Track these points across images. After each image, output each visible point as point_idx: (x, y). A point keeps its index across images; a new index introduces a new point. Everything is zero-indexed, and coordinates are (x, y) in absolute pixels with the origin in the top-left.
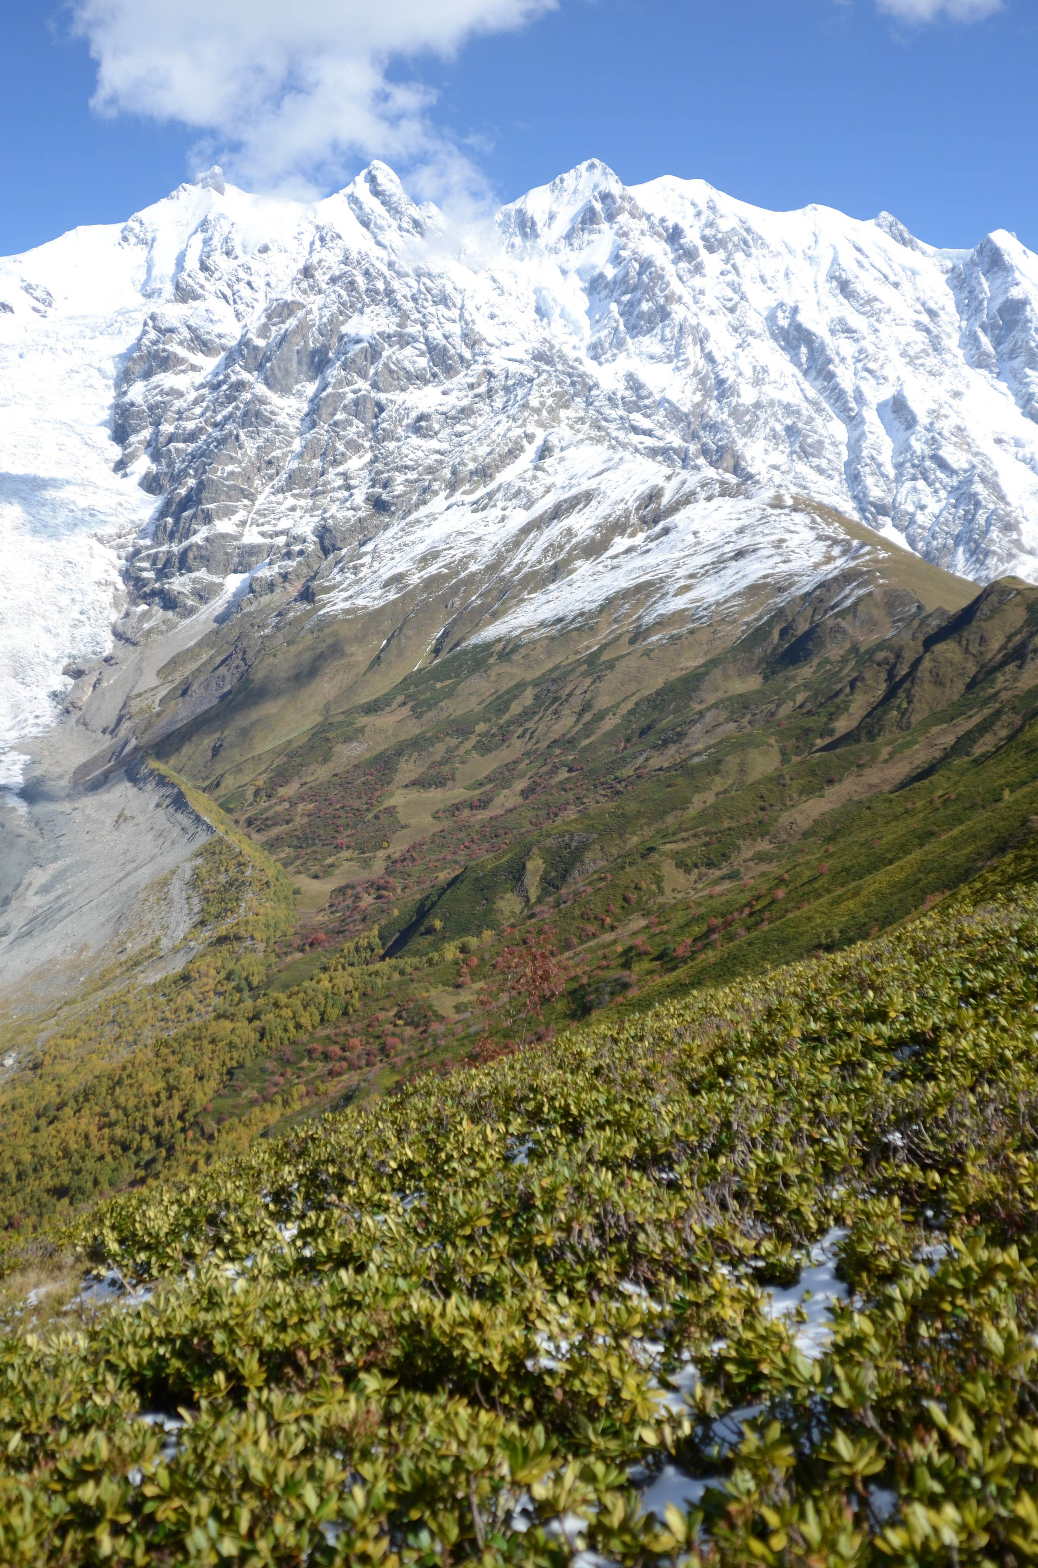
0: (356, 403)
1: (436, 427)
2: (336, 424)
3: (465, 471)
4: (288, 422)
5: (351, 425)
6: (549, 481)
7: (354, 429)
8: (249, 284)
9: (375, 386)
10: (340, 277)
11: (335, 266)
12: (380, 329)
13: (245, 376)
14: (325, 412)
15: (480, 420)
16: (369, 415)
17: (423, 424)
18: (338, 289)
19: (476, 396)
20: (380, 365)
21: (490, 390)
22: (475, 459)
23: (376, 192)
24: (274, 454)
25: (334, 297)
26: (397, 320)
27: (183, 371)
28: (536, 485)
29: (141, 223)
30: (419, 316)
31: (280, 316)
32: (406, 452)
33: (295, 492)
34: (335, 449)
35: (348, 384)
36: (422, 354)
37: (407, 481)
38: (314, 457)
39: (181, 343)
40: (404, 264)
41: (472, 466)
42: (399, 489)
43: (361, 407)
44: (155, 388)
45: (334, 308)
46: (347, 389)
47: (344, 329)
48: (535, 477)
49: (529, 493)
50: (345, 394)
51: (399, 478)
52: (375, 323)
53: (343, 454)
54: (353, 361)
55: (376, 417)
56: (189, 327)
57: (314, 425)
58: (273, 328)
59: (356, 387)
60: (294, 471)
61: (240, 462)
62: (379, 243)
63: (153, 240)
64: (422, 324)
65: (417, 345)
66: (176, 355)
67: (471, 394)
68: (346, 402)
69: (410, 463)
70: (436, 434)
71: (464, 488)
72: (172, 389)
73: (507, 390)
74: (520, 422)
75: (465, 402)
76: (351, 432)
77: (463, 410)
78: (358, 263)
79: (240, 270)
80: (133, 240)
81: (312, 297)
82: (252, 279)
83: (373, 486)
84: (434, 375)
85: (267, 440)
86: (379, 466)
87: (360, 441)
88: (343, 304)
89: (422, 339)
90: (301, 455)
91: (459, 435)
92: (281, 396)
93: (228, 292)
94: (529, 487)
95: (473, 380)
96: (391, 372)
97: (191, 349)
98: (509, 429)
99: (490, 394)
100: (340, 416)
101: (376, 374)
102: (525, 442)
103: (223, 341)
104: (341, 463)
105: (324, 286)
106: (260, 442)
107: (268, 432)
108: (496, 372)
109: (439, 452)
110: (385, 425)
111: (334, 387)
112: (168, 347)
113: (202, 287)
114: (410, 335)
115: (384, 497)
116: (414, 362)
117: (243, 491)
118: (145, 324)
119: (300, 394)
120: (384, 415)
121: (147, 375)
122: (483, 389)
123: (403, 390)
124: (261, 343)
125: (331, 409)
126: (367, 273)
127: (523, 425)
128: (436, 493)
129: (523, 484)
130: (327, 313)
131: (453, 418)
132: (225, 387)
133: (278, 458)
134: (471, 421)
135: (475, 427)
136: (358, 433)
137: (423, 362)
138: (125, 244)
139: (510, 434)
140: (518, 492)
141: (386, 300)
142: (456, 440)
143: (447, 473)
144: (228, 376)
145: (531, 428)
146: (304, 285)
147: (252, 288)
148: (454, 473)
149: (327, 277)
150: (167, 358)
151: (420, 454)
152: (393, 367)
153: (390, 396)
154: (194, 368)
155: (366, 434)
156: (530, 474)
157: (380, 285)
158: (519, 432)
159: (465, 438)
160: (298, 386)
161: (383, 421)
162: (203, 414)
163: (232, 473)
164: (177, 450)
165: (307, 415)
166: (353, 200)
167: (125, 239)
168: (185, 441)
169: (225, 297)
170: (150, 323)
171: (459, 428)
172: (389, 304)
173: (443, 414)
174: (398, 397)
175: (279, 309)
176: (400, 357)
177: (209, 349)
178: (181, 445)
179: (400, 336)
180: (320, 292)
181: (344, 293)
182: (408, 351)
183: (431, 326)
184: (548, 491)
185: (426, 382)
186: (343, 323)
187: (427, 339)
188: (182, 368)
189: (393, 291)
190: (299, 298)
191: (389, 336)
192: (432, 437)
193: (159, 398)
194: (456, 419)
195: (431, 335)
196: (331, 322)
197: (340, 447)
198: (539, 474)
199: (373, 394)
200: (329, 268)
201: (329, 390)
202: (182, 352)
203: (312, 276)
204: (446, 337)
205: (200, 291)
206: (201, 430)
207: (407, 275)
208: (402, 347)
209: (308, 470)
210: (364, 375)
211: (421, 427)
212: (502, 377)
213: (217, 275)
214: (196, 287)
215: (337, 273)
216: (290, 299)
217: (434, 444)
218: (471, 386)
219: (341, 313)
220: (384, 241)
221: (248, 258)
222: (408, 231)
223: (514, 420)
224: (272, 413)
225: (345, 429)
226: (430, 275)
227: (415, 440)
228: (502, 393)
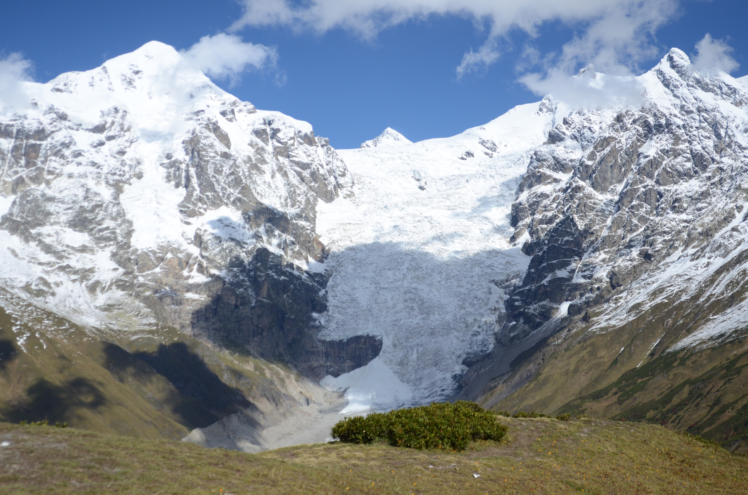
0: (645, 194)
1: (685, 205)
2: (632, 207)
3: (695, 233)
4: (604, 208)
5: (642, 207)
6: (741, 237)
7: (644, 210)
8: (590, 129)
9: (657, 182)
10: (638, 119)
11: (636, 113)
12: (662, 148)
13: (581, 183)
14: (625, 201)
15: (714, 199)
16: (653, 201)
17: (676, 204)
18: (637, 127)
19: (712, 184)
20: (660, 170)
21: (721, 179)
22: (702, 225)
23: (673, 67)
24: (594, 228)
25: (634, 132)
26: (672, 141)
27: (549, 183)
28: (731, 241)
29: (549, 100)
30: (686, 137)
31: (602, 146)
32: (665, 223)
33: (606, 250)
34: (631, 222)
35: (641, 183)
36: (688, 160)
37: (664, 241)
38: (619, 228)
39: (549, 167)
40: (690, 106)
41: (700, 230)
42: (659, 246)
43: (648, 196)
44: (533, 194)
45: (635, 138)
46: (640, 186)
47: (640, 150)
48: (731, 236)
49: (726, 246)
50: (638, 189)
51: (660, 239)
52: (658, 145)
53: (636, 225)
54: (644, 169)
55: (658, 201)
56: (554, 157)
57: (619, 209)
58: (598, 154)
59: (645, 184)
60: (605, 237)
61: (573, 235)
62: (675, 96)
63: (556, 108)
64: (689, 142)
65: (685, 155)
66: (545, 174)
67: (708, 183)
68: (639, 193)
69: (667, 230)
70: (685, 210)
71: (694, 244)
72: (542, 193)
73: (731, 178)
74: (733, 199)
75: (704, 189)
76: (642, 212)
77: (702, 194)
78: (650, 110)
79: (585, 122)
80: (545, 110)
81: (622, 134)
82: (591, 126)
83: (644, 245)
84: (696, 172)
85: (591, 220)
86: (649, 232)
87: (648, 216)
88: (640, 135)
89: (689, 151)
90: (610, 228)
91: (700, 209)
92: (601, 194)
93: (577, 135)
94: (726, 243)
95: (710, 174)
96: (668, 172)
97: (555, 170)
98: (726, 204)
99: (721, 181)
100: (634, 203)
101: (658, 175)
102: (736, 212)
103: (573, 163)
104: (635, 231)
105: (629, 126)
106: (587, 221)
107: (591, 215)
108: (725, 168)
109: (686, 221)
110: (663, 206)
111: (631, 186)
112: (541, 170)
113: (564, 133)
114: (681, 149)
115: (649, 252)
116: (683, 165)
117: (574, 251)
118: (532, 158)
119: (613, 191)
120: (662, 199)
121: (530, 186)
122: (716, 179)
123: (676, 183)
124: (590, 163)
125: (629, 199)
126: (655, 115)
127: (736, 201)
128: (676, 248)
129: (722, 241)
130: (630, 141)
131: (696, 199)
132: (569, 190)
133: (596, 230)
134: (707, 200)
135: (710, 204)
136: (646, 211)
137: (689, 165)
138: (540, 113)
139: (726, 208)
140: (720, 246)
141: (666, 130)
142: (697, 213)
143: (685, 235)
144: (571, 184)
145: (740, 203)
146: (618, 126)
147: (591, 131)
148: (689, 235)
149: (631, 120)
150: (540, 176)
151: (674, 223)
152: (669, 170)
153: (667, 188)
154: (556, 181)
155: (651, 212)
156: (728, 234)
157: (663, 121)
158: (732, 205)
159: (703, 211)
160: (612, 187)
161: (662, 203)
162: (557, 207)
163: (567, 241)
164: (542, 229)
165: (616, 203)
166: (660, 73)
167: (541, 110)
168: (546, 224)
169: (576, 138)
170: (534, 157)
171: (700, 205)
172: (668, 132)
173: (690, 197)
174: (673, 188)
175: (601, 143)
176: (674, 164)
177: (565, 169)
178: (544, 226)
179: (674, 151)
180: (627, 129)
181: (640, 129)
182: (680, 159)
183: (695, 143)
184: (739, 244)
185: (691, 177)
186: (640, 147)
187: (691, 151)
188: (549, 181)
189: (671, 124)
190: (613, 134)
191: (667, 151)
192: (682, 212)
193: (535, 199)
194: (698, 200)
195: (694, 148)
196: (632, 146)
197: (635, 221)
198: (734, 233)
199: (656, 188)
200: (633, 115)
201: (628, 187)
202: (548, 172)
203: (622, 121)
204: (704, 148)
205: (564, 136)
206: (555, 217)
207: (692, 112)
208: (675, 157)
209: (614, 236)
210: (651, 177)
211: (675, 207)
212: (729, 171)
213: (572, 126)
214: (561, 134)
215: (637, 117)
216: (607, 135)
217: (684, 216)
218: (709, 178)
219: (639, 140)
220: (678, 94)
221: (590, 115)
222: (693, 86)
223: (730, 198)
224: (594, 204)
225: (638, 210)
226: (706, 110)
227: (672, 215)
228: (729, 181)
